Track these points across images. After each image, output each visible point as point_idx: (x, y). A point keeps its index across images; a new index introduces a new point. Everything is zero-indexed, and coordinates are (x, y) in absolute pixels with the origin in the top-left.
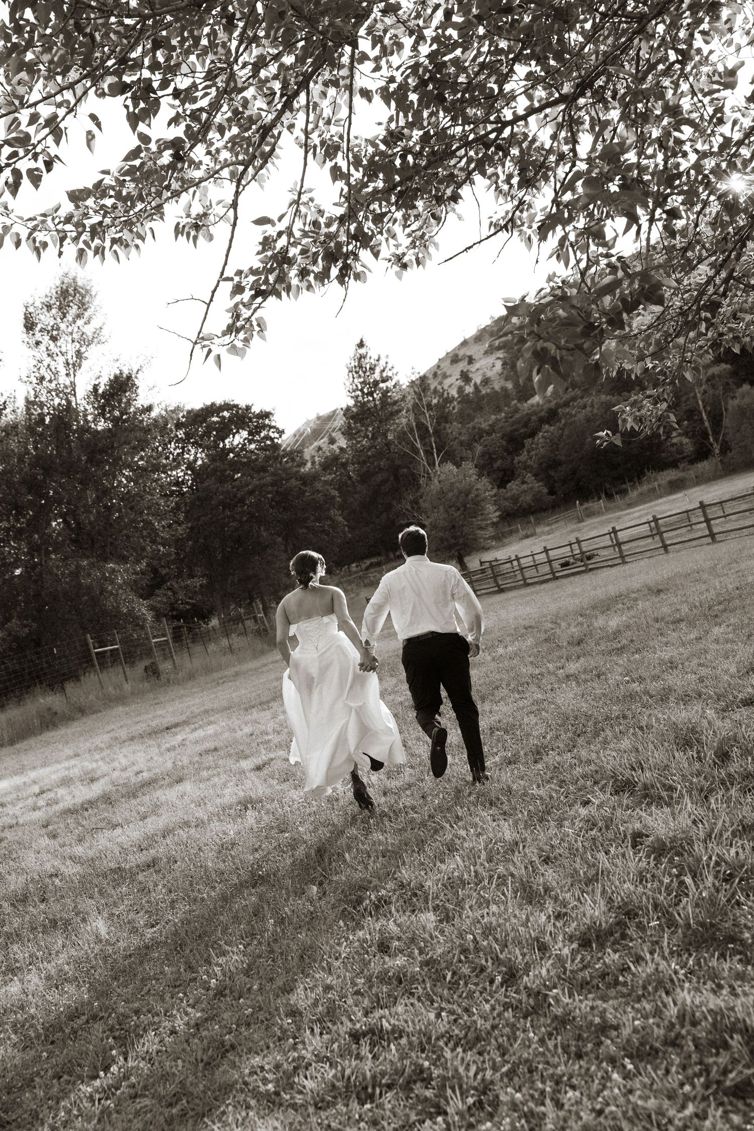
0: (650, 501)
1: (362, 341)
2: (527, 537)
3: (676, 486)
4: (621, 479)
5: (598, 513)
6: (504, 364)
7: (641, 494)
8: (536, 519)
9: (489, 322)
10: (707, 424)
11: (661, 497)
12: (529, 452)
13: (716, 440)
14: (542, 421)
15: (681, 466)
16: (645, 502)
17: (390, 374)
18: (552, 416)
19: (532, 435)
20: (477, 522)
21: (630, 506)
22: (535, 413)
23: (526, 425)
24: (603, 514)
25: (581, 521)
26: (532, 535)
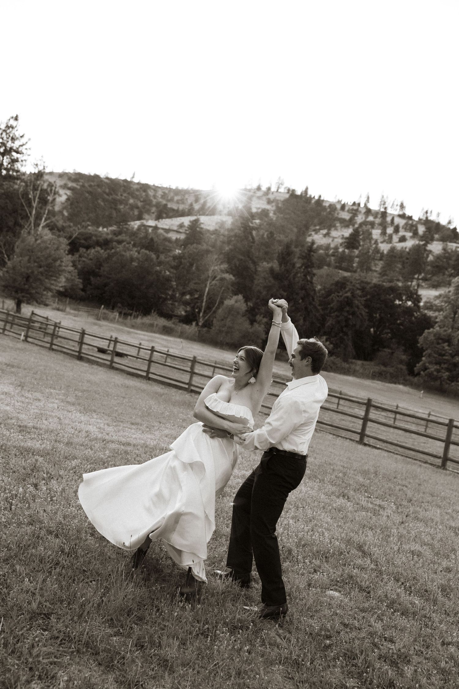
0: (147, 331)
1: (17, 116)
2: (58, 309)
3: (167, 331)
4: (131, 307)
5: (112, 321)
6: (68, 199)
7: (143, 324)
8: (69, 301)
9: (72, 172)
10: (204, 304)
11: (154, 332)
12: (80, 256)
13: (204, 317)
14: (98, 244)
15: (174, 320)
16: (143, 330)
17: (24, 151)
18: (105, 244)
19: (88, 248)
20: (47, 283)
21: (133, 327)
22: (96, 236)
23: (85, 239)
24: (114, 323)
25: (98, 319)
26: (62, 310)
